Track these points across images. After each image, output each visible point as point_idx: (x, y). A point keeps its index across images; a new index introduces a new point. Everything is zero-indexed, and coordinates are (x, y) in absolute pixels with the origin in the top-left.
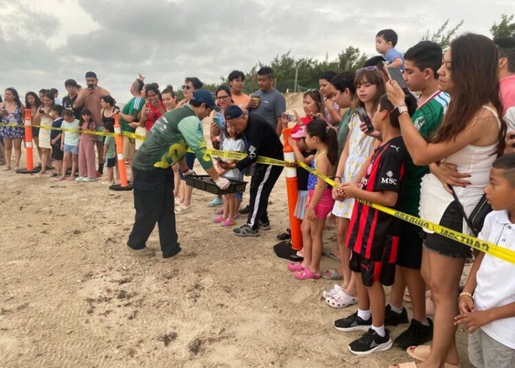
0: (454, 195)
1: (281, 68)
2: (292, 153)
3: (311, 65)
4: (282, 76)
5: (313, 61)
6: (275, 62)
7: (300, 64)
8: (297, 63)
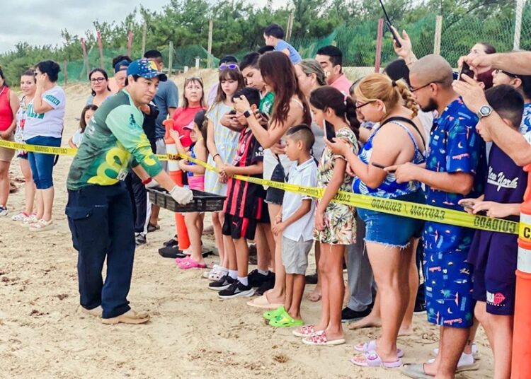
0: (279, 160)
1: (184, 19)
2: (174, 145)
3: (242, 13)
4: (187, 34)
5: (245, 5)
6: (171, 8)
7: (221, 11)
8: (215, 10)
